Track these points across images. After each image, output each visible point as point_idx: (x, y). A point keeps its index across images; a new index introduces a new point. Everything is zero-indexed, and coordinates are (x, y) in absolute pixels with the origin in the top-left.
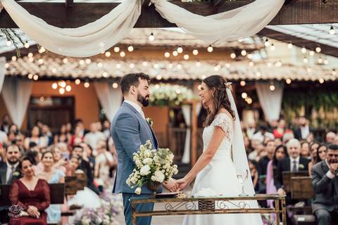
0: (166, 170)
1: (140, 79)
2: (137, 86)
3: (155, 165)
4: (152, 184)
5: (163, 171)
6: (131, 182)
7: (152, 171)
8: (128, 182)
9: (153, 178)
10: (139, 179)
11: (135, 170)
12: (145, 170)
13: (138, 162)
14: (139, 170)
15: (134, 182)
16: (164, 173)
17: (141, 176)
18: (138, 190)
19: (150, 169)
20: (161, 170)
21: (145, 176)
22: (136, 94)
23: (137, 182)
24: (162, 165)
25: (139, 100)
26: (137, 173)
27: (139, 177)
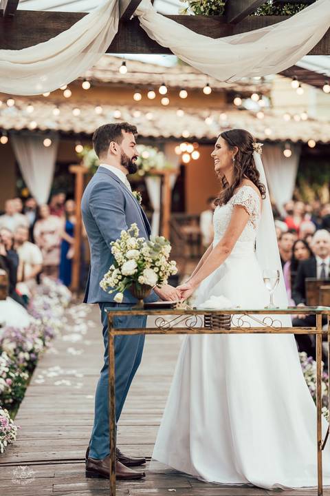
0: (160, 267)
1: (123, 131)
2: (119, 143)
3: (144, 261)
4: (139, 288)
5: (156, 269)
6: (107, 284)
7: (140, 269)
8: (103, 284)
9: (141, 279)
10: (120, 280)
11: (112, 267)
12: (129, 268)
13: (118, 255)
14: (119, 267)
15: (112, 285)
16: (158, 273)
17: (123, 276)
18: (119, 297)
19: (136, 266)
20: (152, 267)
21: (129, 277)
22: (118, 153)
23: (117, 284)
24: (154, 262)
25: (123, 164)
26: (116, 271)
27: (120, 277)
